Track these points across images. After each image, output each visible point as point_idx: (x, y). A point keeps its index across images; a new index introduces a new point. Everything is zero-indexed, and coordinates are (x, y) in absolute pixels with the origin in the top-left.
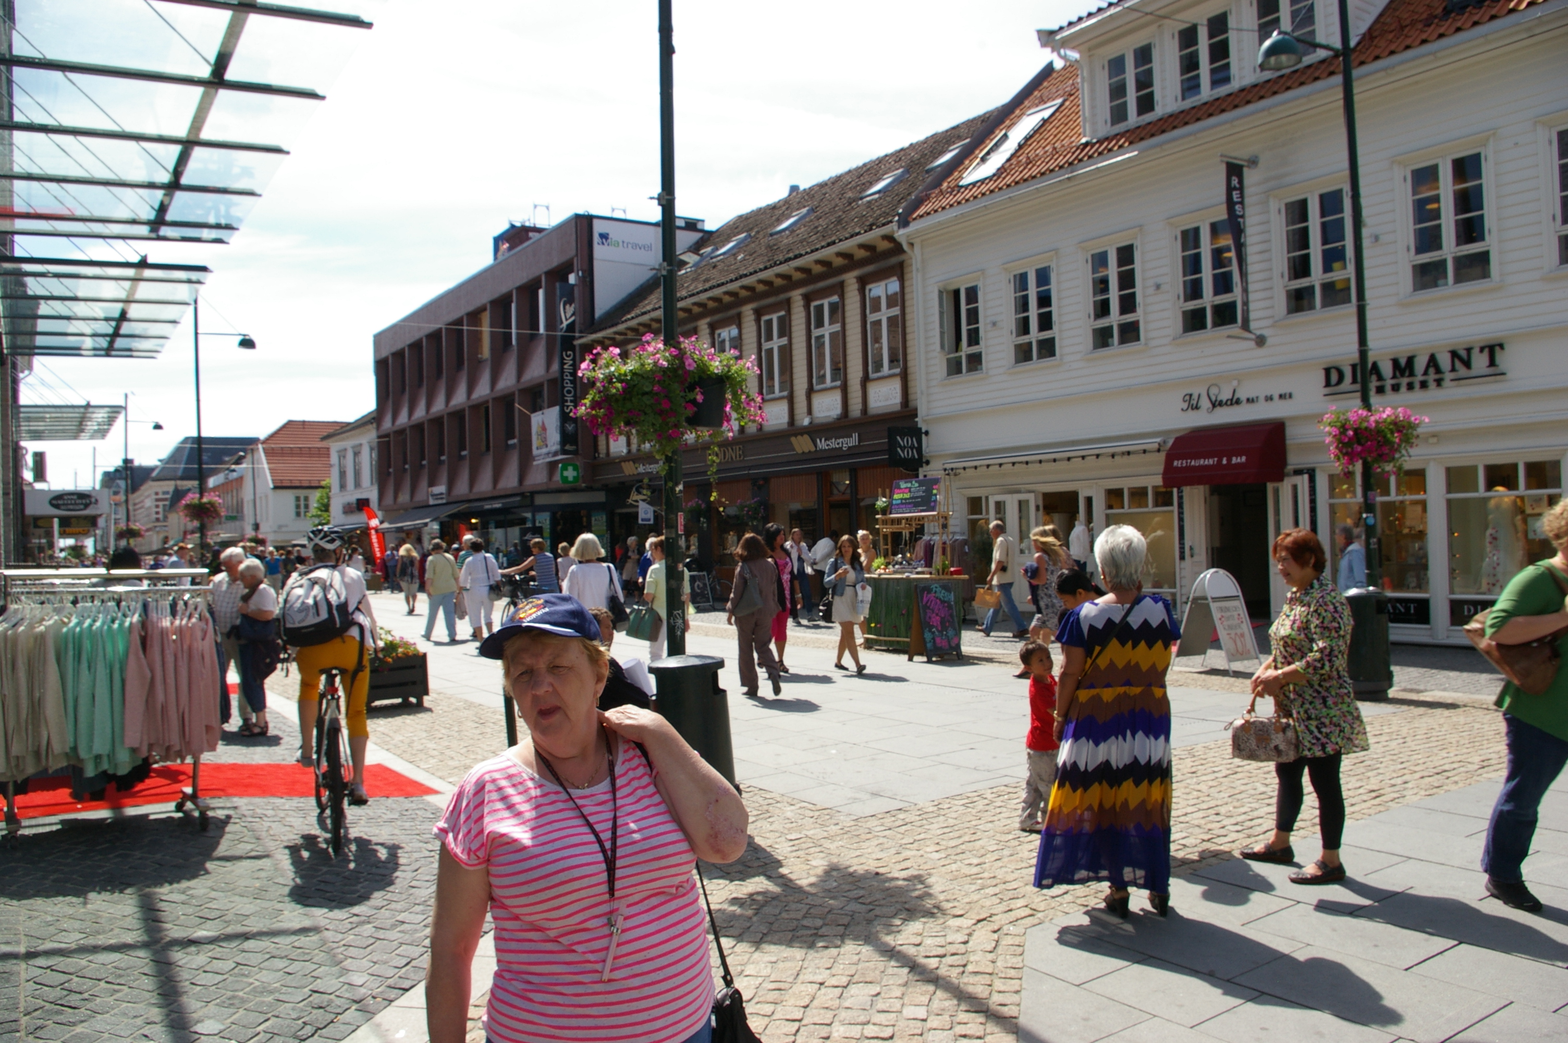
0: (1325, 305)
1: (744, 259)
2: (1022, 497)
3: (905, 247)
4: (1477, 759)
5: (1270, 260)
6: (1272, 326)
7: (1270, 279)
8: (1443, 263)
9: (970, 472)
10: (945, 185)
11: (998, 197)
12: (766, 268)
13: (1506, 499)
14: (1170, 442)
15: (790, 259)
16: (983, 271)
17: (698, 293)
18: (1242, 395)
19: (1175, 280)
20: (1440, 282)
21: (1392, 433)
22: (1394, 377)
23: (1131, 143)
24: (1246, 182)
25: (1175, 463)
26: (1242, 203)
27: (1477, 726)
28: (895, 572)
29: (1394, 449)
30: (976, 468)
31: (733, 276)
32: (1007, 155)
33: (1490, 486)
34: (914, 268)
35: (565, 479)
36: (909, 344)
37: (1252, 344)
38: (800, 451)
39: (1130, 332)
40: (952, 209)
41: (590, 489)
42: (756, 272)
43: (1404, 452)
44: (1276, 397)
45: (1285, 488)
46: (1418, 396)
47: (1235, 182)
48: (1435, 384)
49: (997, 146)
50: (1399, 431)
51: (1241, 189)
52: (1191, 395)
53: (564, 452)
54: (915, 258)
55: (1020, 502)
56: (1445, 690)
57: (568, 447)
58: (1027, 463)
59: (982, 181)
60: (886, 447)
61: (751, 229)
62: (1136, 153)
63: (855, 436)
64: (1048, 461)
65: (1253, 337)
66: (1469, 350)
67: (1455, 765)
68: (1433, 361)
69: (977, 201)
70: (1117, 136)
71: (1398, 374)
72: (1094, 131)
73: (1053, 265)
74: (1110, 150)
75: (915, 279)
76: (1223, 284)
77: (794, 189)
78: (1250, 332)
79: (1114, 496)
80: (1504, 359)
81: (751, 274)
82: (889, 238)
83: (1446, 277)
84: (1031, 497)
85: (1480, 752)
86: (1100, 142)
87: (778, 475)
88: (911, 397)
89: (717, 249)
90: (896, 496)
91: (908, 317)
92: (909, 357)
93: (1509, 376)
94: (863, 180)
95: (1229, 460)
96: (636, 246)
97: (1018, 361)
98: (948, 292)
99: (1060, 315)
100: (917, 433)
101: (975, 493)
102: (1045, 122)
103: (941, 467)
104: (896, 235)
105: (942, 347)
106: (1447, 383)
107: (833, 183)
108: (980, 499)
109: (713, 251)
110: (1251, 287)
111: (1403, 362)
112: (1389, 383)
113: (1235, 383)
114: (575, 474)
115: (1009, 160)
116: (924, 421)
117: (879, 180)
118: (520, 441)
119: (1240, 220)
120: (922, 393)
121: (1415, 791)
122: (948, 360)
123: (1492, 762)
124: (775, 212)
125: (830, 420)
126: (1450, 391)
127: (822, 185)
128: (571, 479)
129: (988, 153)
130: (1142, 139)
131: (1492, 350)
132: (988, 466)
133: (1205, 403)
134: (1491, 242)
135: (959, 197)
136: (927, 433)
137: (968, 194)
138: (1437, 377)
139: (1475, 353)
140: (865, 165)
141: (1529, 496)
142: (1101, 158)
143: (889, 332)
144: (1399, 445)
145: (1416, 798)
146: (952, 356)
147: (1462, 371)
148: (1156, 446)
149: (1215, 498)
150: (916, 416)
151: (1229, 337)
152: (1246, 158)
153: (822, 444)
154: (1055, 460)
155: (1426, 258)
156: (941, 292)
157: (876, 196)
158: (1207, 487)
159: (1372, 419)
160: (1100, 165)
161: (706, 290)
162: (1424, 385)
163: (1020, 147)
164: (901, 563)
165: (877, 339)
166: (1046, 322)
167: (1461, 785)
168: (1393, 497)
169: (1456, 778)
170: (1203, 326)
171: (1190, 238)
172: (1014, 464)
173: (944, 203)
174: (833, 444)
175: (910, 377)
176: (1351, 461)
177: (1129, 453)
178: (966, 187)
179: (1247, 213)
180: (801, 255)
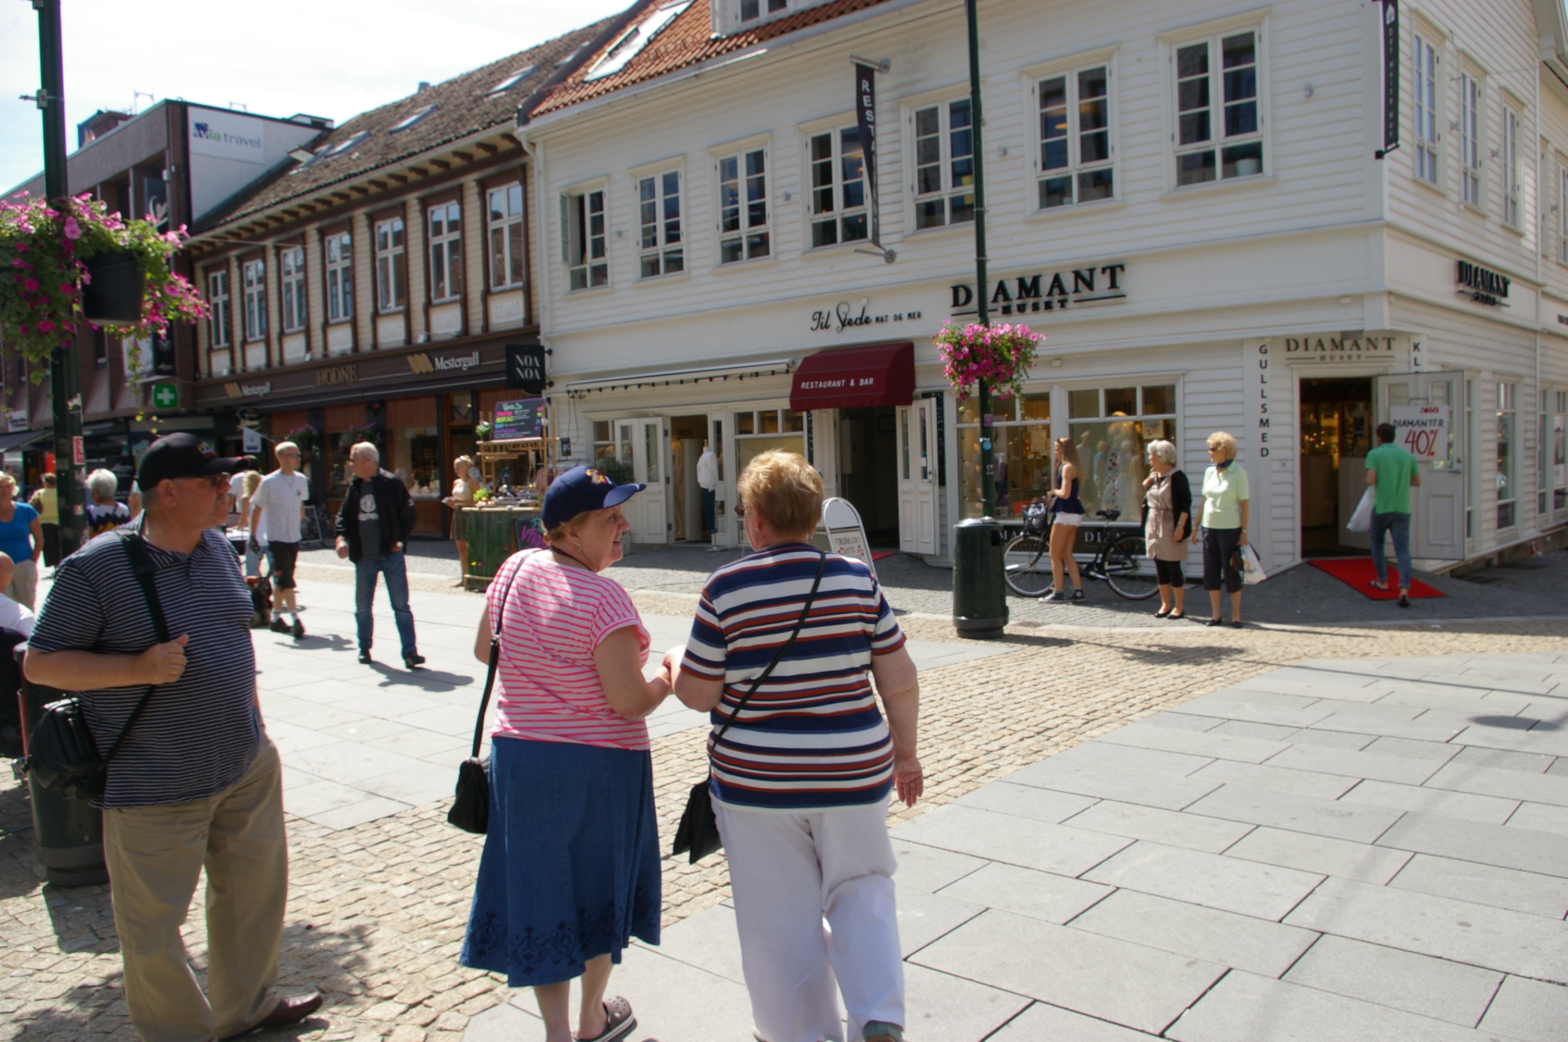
0: (954, 220)
1: (358, 158)
2: (650, 421)
3: (526, 147)
4: (1082, 712)
5: (900, 171)
6: (902, 241)
7: (901, 191)
8: (1068, 180)
9: (595, 395)
10: (570, 80)
11: (623, 94)
12: (377, 167)
13: (1125, 425)
14: (799, 362)
15: (403, 158)
16: (608, 176)
17: (304, 194)
18: (872, 314)
19: (806, 190)
20: (1065, 200)
21: (1009, 351)
22: (1020, 297)
23: (760, 40)
24: (878, 87)
25: (803, 385)
26: (872, 109)
27: (1088, 666)
28: (497, 505)
29: (1011, 370)
30: (601, 389)
31: (342, 176)
32: (635, 50)
33: (1110, 411)
34: (536, 172)
35: (160, 403)
36: (532, 254)
37: (882, 260)
38: (417, 371)
39: (760, 246)
40: (575, 106)
41: (192, 414)
42: (366, 171)
43: (1022, 372)
44: (905, 316)
45: (913, 411)
46: (1043, 317)
47: (865, 85)
48: (1059, 305)
49: (626, 40)
50: (1018, 350)
51: (872, 94)
52: (820, 313)
53: (157, 371)
54: (537, 159)
55: (648, 427)
56: (1061, 623)
57: (162, 366)
58: (653, 385)
59: (607, 77)
60: (504, 368)
61: (373, 127)
62: (764, 51)
63: (476, 355)
64: (675, 382)
65: (882, 252)
66: (1091, 271)
67: (1058, 721)
68: (1057, 281)
69: (600, 98)
70: (746, 33)
71: (1024, 294)
72: (724, 27)
73: (681, 171)
74: (739, 47)
75: (537, 182)
76: (853, 196)
77: (423, 86)
78: (880, 247)
79: (743, 421)
80: (1125, 281)
81: (361, 173)
82: (509, 137)
83: (1071, 196)
84: (658, 421)
85: (1087, 702)
86: (730, 38)
87: (396, 398)
88: (534, 313)
89: (333, 147)
90: (498, 420)
91: (531, 225)
92: (533, 269)
93: (1128, 298)
94: (494, 78)
95: (857, 382)
96: (240, 141)
97: (645, 274)
98: (572, 198)
99: (688, 226)
100: (539, 352)
101: (601, 417)
102: (678, 17)
103: (565, 389)
104: (515, 134)
105: (565, 257)
106: (1070, 304)
107: (463, 81)
108: (606, 423)
109: (330, 149)
110: (881, 200)
111: (1029, 282)
112: (1015, 303)
113: (864, 301)
114: (172, 396)
115: (637, 55)
116: (548, 339)
117: (509, 76)
118: (110, 360)
119: (871, 127)
120: (545, 308)
121: (1012, 758)
122: (573, 272)
123: (1098, 714)
124: (398, 109)
125: (450, 337)
126: (1074, 313)
127: (451, 83)
128: (167, 402)
129: (617, 48)
130: (772, 36)
131: (1114, 270)
132: (613, 388)
133: (835, 322)
134: (1114, 161)
135: (583, 93)
136: (550, 352)
137: (591, 90)
138: (1061, 298)
139: (1098, 272)
140: (497, 62)
141: (1146, 421)
142: (729, 55)
143: (512, 242)
144: (1017, 364)
145: (1010, 769)
146: (576, 268)
147: (1085, 292)
148: (785, 367)
149: (847, 423)
150: (538, 333)
151: (857, 251)
152: (878, 61)
153: (441, 364)
154: (682, 382)
155: (1053, 174)
156: (563, 199)
157: (503, 93)
158: (837, 410)
159: (988, 334)
160: (728, 62)
161: (312, 191)
162: (1048, 306)
163: (650, 42)
164: (505, 495)
165: (500, 250)
166: (673, 234)
167: (1062, 748)
168: (1018, 422)
169: (1057, 739)
170: (834, 241)
171: (822, 145)
172: (640, 385)
173: (567, 99)
174: (453, 363)
175: (533, 292)
176: (966, 380)
177: (757, 374)
178: (590, 83)
179: (878, 121)
180: (414, 154)
